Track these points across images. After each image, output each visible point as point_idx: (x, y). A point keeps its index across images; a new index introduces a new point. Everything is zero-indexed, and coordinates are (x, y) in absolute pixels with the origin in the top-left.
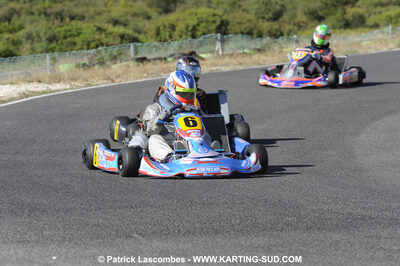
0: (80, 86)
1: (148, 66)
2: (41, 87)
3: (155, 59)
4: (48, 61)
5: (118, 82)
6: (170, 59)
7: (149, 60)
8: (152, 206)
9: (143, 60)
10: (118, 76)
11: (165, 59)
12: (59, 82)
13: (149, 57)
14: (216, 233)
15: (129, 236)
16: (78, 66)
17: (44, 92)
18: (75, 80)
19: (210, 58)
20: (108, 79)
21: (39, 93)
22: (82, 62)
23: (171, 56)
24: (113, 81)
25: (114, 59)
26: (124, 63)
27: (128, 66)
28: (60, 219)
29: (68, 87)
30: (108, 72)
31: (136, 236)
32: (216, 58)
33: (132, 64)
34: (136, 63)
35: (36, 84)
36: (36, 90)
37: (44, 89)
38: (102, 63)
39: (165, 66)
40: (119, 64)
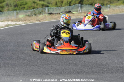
0: (28, 23)
1: (53, 16)
2: (13, 23)
3: (56, 13)
4: (15, 14)
5: (42, 21)
6: (61, 14)
7: (53, 14)
8: (55, 65)
9: (51, 14)
10: (42, 20)
11: (59, 13)
12: (20, 21)
13: (53, 13)
14: (79, 74)
15: (47, 74)
16: (26, 16)
17: (14, 25)
18: (25, 21)
19: (76, 13)
20: (38, 20)
21: (12, 25)
22: (28, 14)
23: (62, 12)
24: (40, 21)
25: (40, 13)
26: (44, 15)
27: (45, 16)
28: (22, 68)
29: (23, 23)
30: (38, 18)
31: (50, 74)
32: (79, 13)
33: (47, 15)
34: (48, 15)
35: (11, 22)
36: (11, 24)
37: (14, 24)
38: (35, 15)
39: (59, 16)
40: (42, 15)
